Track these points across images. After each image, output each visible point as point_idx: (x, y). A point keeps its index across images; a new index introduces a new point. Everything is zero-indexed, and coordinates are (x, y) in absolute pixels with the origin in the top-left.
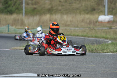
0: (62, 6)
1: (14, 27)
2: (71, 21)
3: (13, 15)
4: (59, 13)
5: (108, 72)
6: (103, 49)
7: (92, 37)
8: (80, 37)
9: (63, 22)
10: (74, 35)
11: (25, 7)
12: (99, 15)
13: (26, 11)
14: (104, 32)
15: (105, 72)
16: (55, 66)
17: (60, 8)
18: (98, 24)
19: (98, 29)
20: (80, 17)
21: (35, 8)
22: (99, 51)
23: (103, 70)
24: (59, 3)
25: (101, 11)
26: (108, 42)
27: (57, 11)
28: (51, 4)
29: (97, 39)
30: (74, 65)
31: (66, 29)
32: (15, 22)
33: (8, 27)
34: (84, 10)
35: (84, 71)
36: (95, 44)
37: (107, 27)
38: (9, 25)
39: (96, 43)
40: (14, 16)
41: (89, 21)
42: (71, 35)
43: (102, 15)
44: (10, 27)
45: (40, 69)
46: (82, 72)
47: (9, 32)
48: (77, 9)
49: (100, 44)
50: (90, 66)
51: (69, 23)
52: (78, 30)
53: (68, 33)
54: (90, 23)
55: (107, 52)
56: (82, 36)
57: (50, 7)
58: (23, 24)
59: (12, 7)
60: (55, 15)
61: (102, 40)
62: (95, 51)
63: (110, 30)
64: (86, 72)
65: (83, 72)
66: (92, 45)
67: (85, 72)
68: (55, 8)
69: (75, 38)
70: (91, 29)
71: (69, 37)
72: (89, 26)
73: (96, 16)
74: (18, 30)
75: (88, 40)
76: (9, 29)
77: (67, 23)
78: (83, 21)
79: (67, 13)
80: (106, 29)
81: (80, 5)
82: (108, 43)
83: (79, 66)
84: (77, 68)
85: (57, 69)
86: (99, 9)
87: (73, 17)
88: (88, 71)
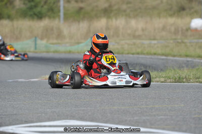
0: (128, 3)
1: (44, 42)
2: (143, 30)
3: (43, 19)
4: (122, 15)
6: (198, 76)
7: (180, 56)
8: (159, 57)
9: (129, 31)
10: (148, 54)
11: (64, 7)
12: (192, 18)
13: (65, 14)
14: (200, 47)
15: (201, 116)
16: (115, 108)
17: (124, 7)
18: (189, 33)
19: (190, 43)
20: (158, 22)
21: (81, 9)
22: (191, 80)
23: (198, 112)
25: (196, 12)
27: (119, 13)
29: (189, 59)
30: (148, 105)
31: (134, 44)
32: (47, 33)
33: (35, 41)
34: (166, 10)
35: (164, 116)
36: (185, 68)
38: (36, 38)
39: (187, 66)
40: (45, 22)
41: (175, 29)
42: (144, 54)
43: (197, 18)
44: (39, 42)
45: (90, 113)
46: (161, 117)
47: (37, 51)
48: (154, 8)
49: (193, 67)
50: (176, 106)
51: (139, 33)
52: (155, 44)
53: (139, 50)
54: (176, 32)
56: (163, 55)
57: (106, 5)
58: (60, 35)
59: (42, 7)
60: (116, 19)
61: (197, 60)
62: (184, 80)
64: (169, 117)
66: (180, 70)
67: (167, 116)
68: (116, 7)
69: (151, 58)
70: (178, 42)
71: (141, 56)
72: (174, 37)
73: (187, 19)
74: (52, 45)
75: (172, 61)
76: (36, 44)
77: (137, 33)
78: (164, 28)
79: (135, 17)
81: (159, 1)
83: (156, 106)
84: (153, 110)
85: (118, 112)
86: (193, 8)
87: (146, 22)
88: (171, 115)
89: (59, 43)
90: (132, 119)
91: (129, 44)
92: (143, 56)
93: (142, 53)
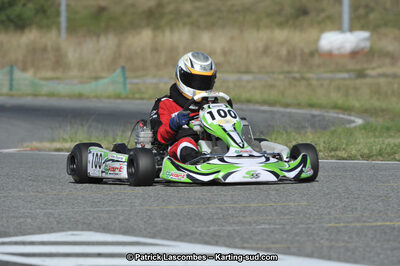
1: (29, 75)
2: (225, 53)
3: (27, 31)
4: (185, 24)
5: (353, 225)
6: (334, 145)
7: (299, 105)
8: (257, 107)
11: (68, 6)
12: (322, 31)
13: (69, 20)
14: (338, 89)
15: (342, 224)
16: (171, 207)
17: (188, 7)
18: (316, 60)
19: (318, 79)
20: (255, 39)
21: (102, 9)
23: (335, 218)
25: (330, 18)
26: (354, 122)
27: (177, 18)
29: (315, 112)
30: (235, 203)
32: (34, 58)
33: (11, 73)
34: (269, 15)
35: (270, 224)
36: (309, 130)
37: (348, 71)
38: (12, 67)
39: (313, 126)
40: (31, 36)
41: (289, 52)
43: (332, 30)
44: (18, 74)
45: (121, 218)
46: (263, 226)
47: (14, 92)
48: (246, 10)
49: (324, 128)
50: (292, 204)
52: (248, 82)
54: (291, 57)
55: (350, 158)
56: (264, 103)
57: (152, 3)
58: (60, 62)
59: (24, 5)
60: (172, 31)
61: (332, 114)
63: (358, 82)
64: (277, 227)
65: (267, 226)
66: (300, 133)
67: (275, 224)
68: (169, 8)
70: (294, 78)
72: (286, 68)
73: (312, 33)
74: (44, 82)
75: (283, 115)
76: (11, 80)
78: (266, 51)
79: (211, 26)
80: (344, 79)
82: (353, 125)
83: (253, 205)
84: (247, 213)
85: (178, 215)
87: (232, 38)
88: (282, 221)
89: (57, 78)
90: (205, 229)
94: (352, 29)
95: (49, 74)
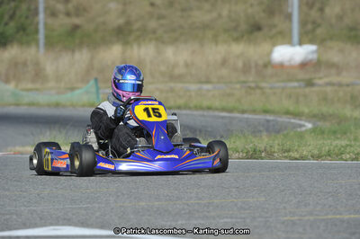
0: (160, 17)
1: (11, 86)
2: (187, 65)
3: (9, 47)
4: (151, 40)
5: (306, 218)
6: (287, 147)
7: (254, 112)
8: (217, 113)
9: (163, 68)
10: (197, 108)
11: (45, 24)
12: (274, 45)
13: (47, 37)
14: (289, 96)
15: (296, 218)
16: (143, 204)
18: (269, 71)
19: (271, 88)
20: (215, 52)
21: (76, 27)
22: (276, 155)
23: (290, 212)
24: (149, 9)
25: (281, 33)
26: (304, 126)
27: (144, 35)
28: (123, 12)
29: (269, 117)
30: (200, 199)
31: (172, 90)
32: (16, 71)
34: (226, 31)
35: (231, 218)
36: (265, 133)
37: (298, 81)
39: (267, 130)
40: (13, 52)
41: (244, 64)
42: (190, 108)
43: (282, 43)
45: (98, 214)
46: (226, 220)
48: (205, 27)
49: (278, 132)
50: (251, 200)
51: (179, 71)
52: (208, 91)
53: (181, 102)
54: (246, 68)
55: (302, 158)
56: (223, 110)
57: (121, 21)
58: (39, 75)
59: (6, 24)
61: (285, 119)
62: (263, 154)
63: (307, 90)
64: (239, 220)
65: (229, 220)
66: (255, 137)
67: (236, 218)
68: (137, 26)
69: (203, 116)
70: (250, 87)
72: (242, 78)
73: (265, 46)
74: (24, 93)
75: (240, 120)
77: (177, 71)
78: (224, 62)
79: (174, 41)
80: (295, 87)
81: (214, 14)
82: (304, 129)
83: (216, 201)
84: (211, 208)
85: (149, 211)
86: (275, 26)
87: (193, 52)
88: (243, 216)
89: (37, 90)
91: (161, 91)
92: (188, 112)
93: (187, 107)
94: (300, 43)
95: (30, 86)
